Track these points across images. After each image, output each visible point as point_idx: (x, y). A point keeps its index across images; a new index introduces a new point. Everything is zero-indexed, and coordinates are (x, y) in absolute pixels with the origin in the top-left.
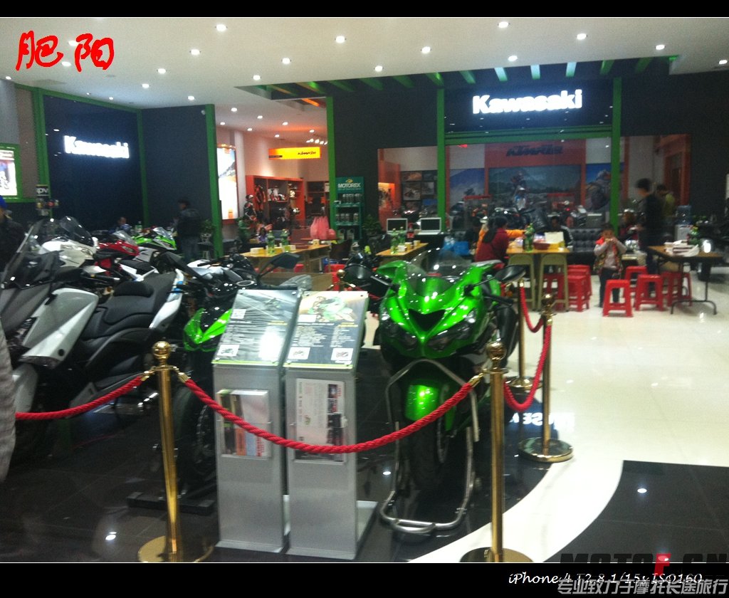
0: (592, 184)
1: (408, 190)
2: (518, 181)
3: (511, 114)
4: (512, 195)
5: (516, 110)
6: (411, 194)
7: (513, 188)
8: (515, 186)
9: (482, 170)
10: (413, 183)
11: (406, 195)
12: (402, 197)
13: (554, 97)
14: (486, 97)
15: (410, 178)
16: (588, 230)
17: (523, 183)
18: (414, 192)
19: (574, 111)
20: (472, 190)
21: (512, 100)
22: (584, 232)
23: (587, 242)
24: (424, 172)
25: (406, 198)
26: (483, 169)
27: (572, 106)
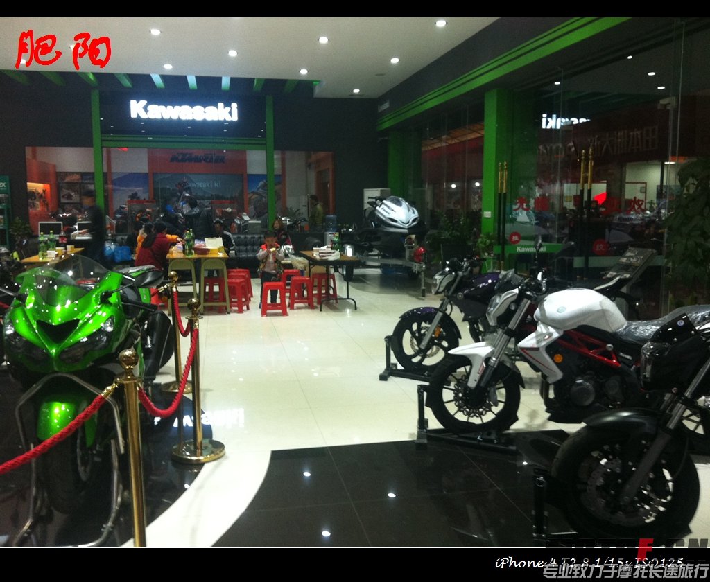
0: (253, 193)
1: (66, 192)
2: (184, 187)
3: (171, 120)
4: (178, 201)
5: (175, 117)
6: (69, 197)
7: (179, 194)
8: (181, 193)
9: (145, 175)
10: (71, 185)
11: (63, 197)
12: (59, 200)
13: (210, 109)
14: (143, 103)
15: (67, 180)
16: (249, 236)
17: (188, 190)
18: (73, 194)
19: (231, 122)
20: (136, 194)
21: (170, 107)
22: (246, 238)
23: (249, 247)
24: (83, 174)
25: (63, 200)
26: (147, 174)
27: (228, 118)
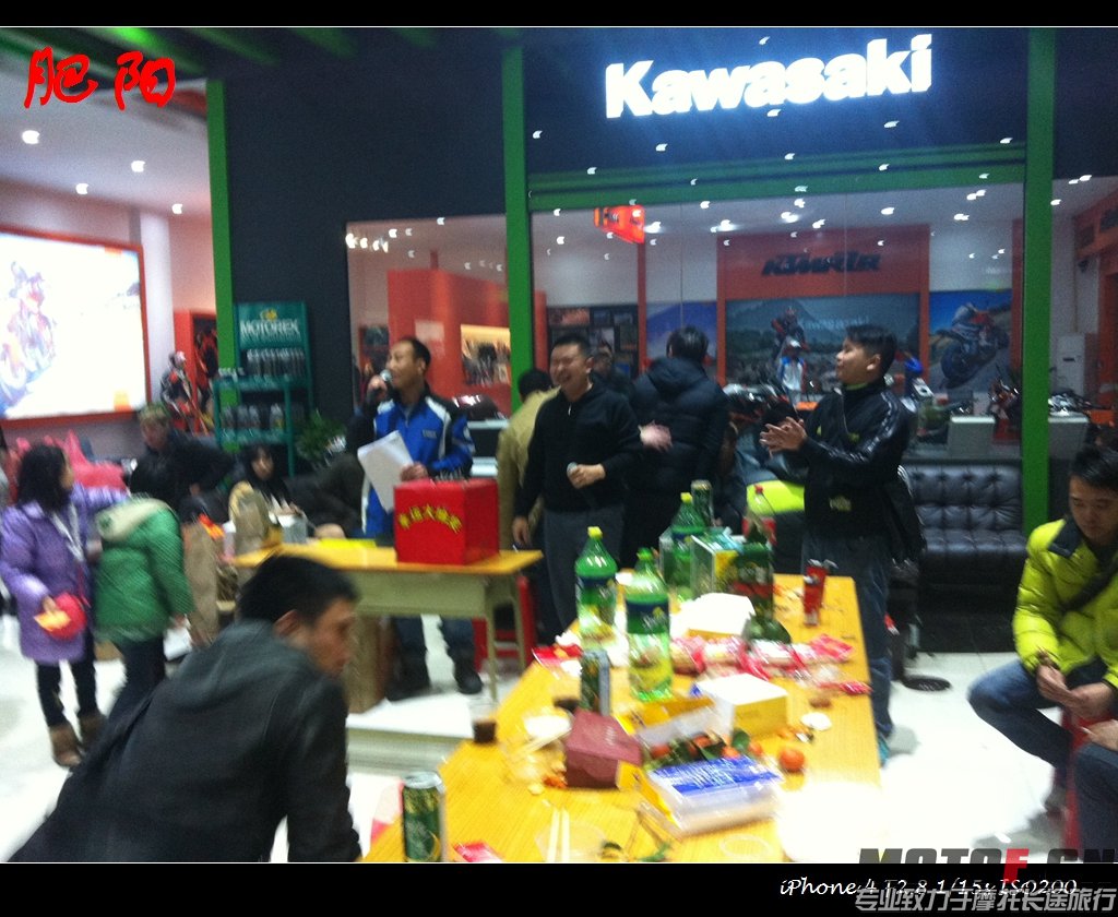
0: (943, 333)
2: (788, 327)
4: (775, 357)
7: (777, 342)
8: (782, 340)
9: (713, 305)
15: (566, 321)
16: (954, 473)
17: (798, 333)
22: (943, 478)
23: (953, 511)
24: (593, 309)
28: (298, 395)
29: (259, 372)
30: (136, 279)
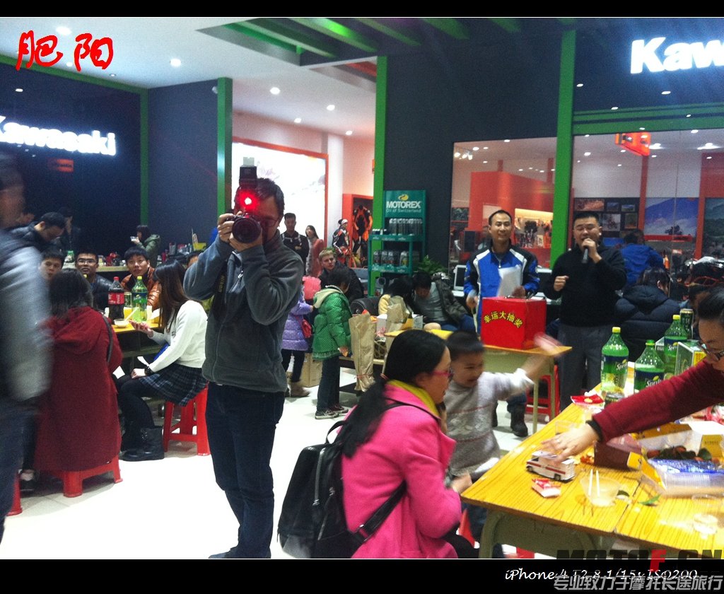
28: (417, 246)
29: (395, 230)
30: (324, 173)
